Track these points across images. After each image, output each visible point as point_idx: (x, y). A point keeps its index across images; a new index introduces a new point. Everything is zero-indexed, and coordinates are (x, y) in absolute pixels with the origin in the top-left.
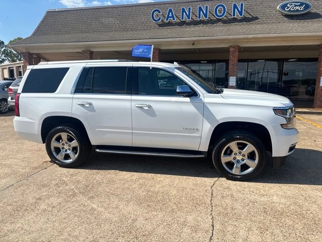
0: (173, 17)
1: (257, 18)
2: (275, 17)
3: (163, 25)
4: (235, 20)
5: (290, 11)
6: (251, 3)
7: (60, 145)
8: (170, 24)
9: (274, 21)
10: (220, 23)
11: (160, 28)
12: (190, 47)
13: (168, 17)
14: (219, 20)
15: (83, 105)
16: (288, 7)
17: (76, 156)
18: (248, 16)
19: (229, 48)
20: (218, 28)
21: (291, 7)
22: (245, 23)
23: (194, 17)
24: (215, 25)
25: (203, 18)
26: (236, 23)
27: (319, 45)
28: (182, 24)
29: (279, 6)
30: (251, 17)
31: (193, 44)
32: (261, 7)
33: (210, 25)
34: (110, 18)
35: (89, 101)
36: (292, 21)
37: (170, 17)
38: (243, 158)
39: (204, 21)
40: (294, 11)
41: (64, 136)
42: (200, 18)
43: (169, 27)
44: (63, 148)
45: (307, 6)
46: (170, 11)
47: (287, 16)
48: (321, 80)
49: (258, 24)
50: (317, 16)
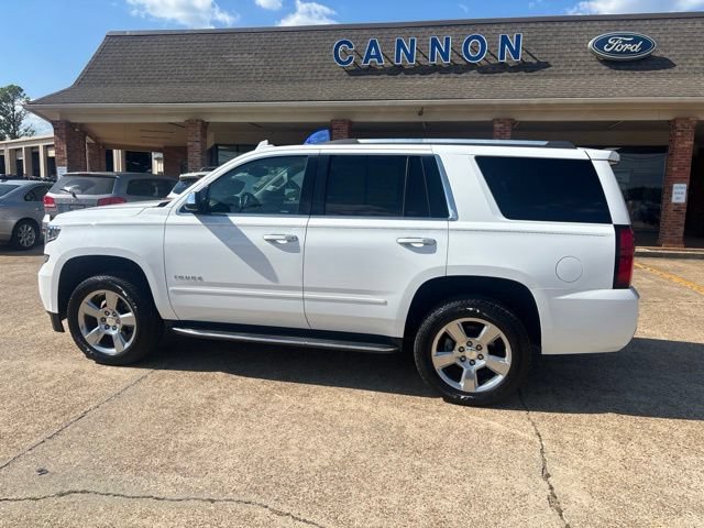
0: (378, 56)
1: (547, 65)
2: (583, 64)
3: (357, 72)
4: (503, 67)
5: (612, 52)
6: (535, 34)
8: (371, 71)
9: (582, 72)
10: (473, 73)
11: (352, 78)
12: (415, 119)
13: (369, 56)
14: (470, 67)
16: (610, 45)
18: (530, 60)
19: (492, 122)
20: (472, 83)
21: (616, 45)
22: (524, 73)
23: (421, 59)
24: (463, 75)
25: (439, 60)
26: (505, 74)
27: (669, 121)
28: (396, 70)
29: (590, 43)
30: (534, 61)
31: (421, 113)
32: (555, 42)
33: (452, 75)
34: (245, 55)
36: (618, 72)
37: (372, 57)
39: (440, 66)
40: (621, 52)
42: (433, 60)
43: (370, 77)
45: (647, 45)
46: (373, 44)
47: (606, 62)
48: (674, 191)
49: (550, 76)
50: (665, 64)
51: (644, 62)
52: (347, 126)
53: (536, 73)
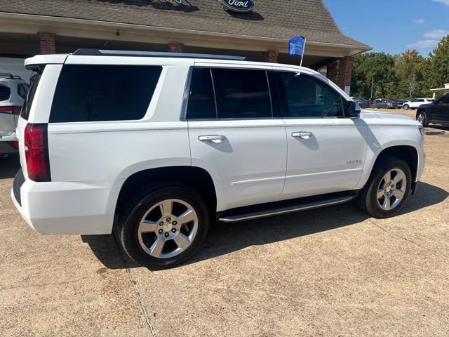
1: (196, 9)
2: (217, 11)
4: (169, 6)
5: (233, 5)
9: (218, 17)
12: (114, 38)
14: (147, 2)
16: (232, 1)
17: (191, 238)
18: (186, 3)
20: (151, 15)
22: (183, 13)
24: (143, 7)
26: (171, 11)
27: (263, 52)
30: (189, 5)
31: (118, 34)
35: (220, 133)
36: (236, 19)
40: (237, 7)
44: (161, 231)
45: (250, 4)
47: (229, 12)
49: (197, 16)
50: (257, 17)
51: (248, 15)
52: (53, 39)
53: (192, 13)
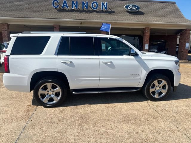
0: (66, 6)
1: (114, 12)
2: (123, 12)
3: (60, 10)
4: (102, 12)
5: (130, 9)
6: (110, 3)
7: (45, 92)
8: (64, 10)
9: (123, 14)
10: (95, 13)
11: (59, 12)
12: (79, 25)
13: (64, 6)
14: (94, 11)
15: (65, 63)
16: (129, 8)
17: (59, 98)
18: (109, 10)
20: (95, 16)
21: (131, 8)
22: (108, 14)
23: (79, 8)
24: (92, 13)
25: (85, 8)
26: (103, 14)
28: (72, 11)
29: (125, 7)
30: (111, 11)
31: (81, 24)
32: (115, 6)
33: (89, 13)
34: (21, 2)
35: (70, 60)
36: (131, 15)
37: (65, 6)
38: (160, 88)
39: (85, 10)
40: (132, 10)
41: (49, 85)
42: (83, 8)
43: (64, 12)
44: (48, 94)
45: (138, 8)
46: (65, 2)
47: (129, 12)
48: (146, 46)
49: (115, 15)
50: (142, 13)
51: (137, 13)
52: (58, 27)
53: (111, 14)
